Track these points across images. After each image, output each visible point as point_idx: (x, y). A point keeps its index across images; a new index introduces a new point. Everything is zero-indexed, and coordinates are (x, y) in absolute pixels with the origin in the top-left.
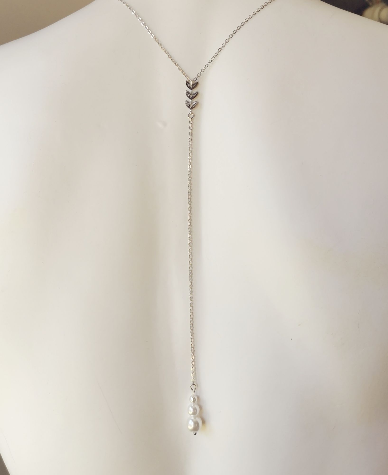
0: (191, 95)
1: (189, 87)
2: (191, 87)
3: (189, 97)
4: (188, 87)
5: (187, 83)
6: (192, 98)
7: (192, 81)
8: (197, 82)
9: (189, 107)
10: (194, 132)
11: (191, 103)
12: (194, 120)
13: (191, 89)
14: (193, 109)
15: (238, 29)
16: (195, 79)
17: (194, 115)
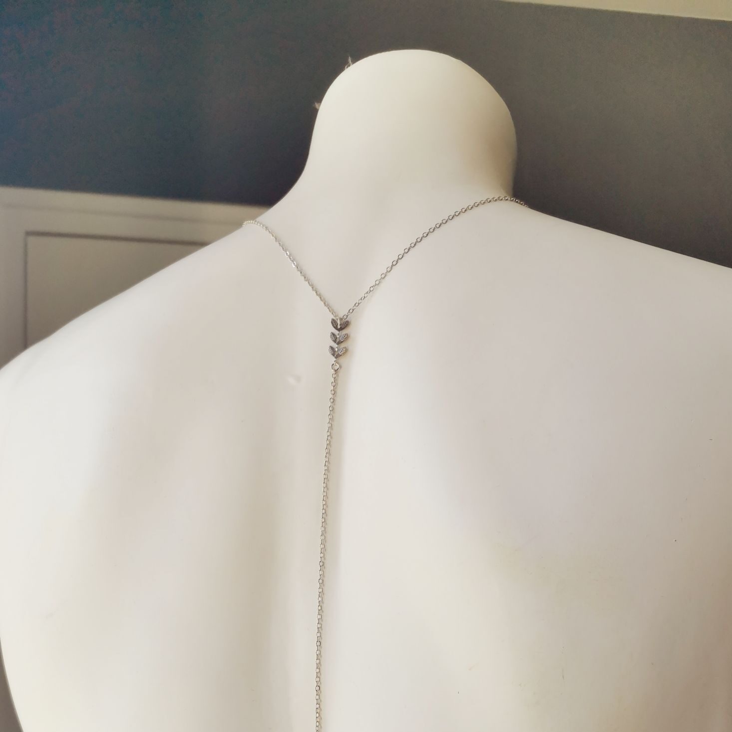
0: (337, 339)
1: (336, 328)
2: (339, 327)
3: (335, 341)
4: (334, 327)
5: (334, 323)
6: (339, 343)
7: (341, 319)
8: (348, 322)
9: (333, 355)
10: (338, 391)
11: (336, 350)
12: (341, 373)
13: (339, 330)
14: (340, 357)
15: (405, 253)
16: (345, 317)
17: (340, 367)
